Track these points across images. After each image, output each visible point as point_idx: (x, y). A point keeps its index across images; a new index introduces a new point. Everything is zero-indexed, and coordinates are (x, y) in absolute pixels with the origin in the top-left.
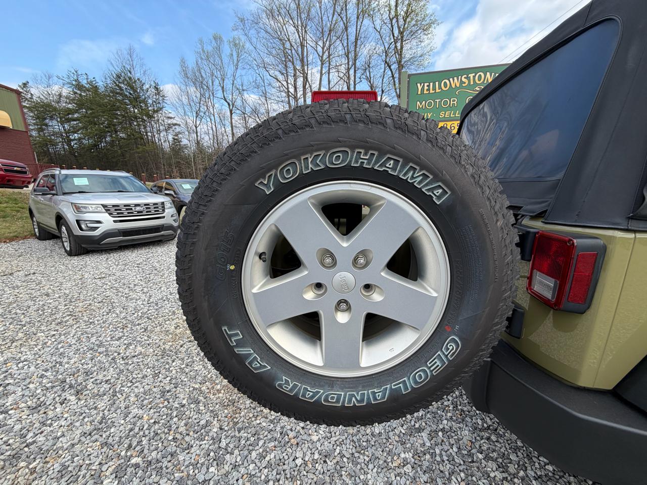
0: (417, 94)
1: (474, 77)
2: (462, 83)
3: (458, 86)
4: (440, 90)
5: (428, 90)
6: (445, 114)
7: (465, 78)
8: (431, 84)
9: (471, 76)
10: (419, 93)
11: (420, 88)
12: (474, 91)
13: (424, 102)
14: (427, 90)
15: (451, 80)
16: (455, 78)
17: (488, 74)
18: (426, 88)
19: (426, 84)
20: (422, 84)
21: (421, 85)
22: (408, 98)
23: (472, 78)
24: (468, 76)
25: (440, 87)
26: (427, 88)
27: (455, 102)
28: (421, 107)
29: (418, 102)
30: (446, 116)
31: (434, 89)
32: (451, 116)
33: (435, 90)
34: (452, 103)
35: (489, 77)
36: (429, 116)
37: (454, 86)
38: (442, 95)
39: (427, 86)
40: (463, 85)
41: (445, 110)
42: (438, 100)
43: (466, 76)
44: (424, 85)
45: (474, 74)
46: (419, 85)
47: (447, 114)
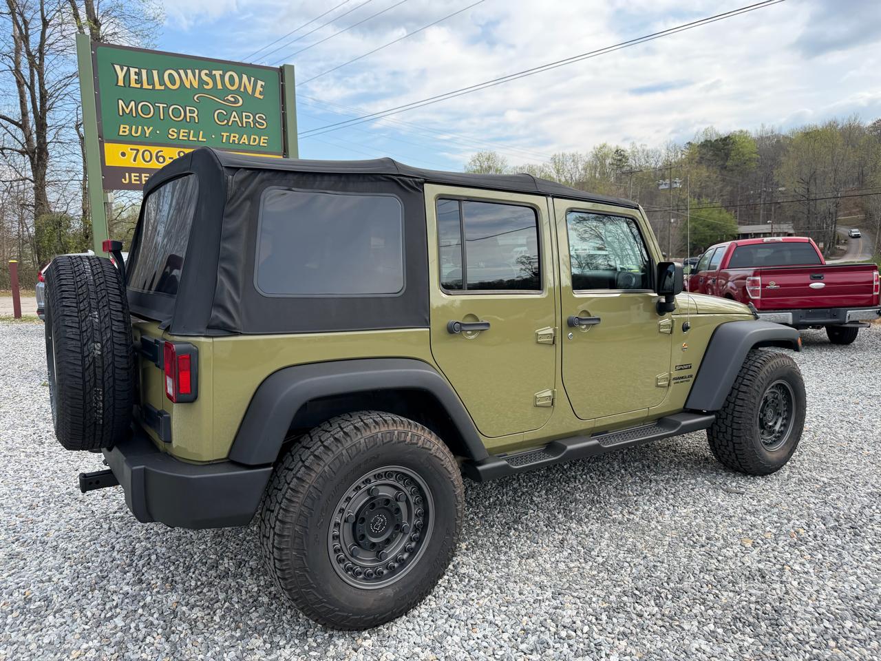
0: (117, 85)
1: (222, 77)
2: (201, 82)
3: (196, 85)
4: (163, 88)
5: (139, 81)
6: (178, 134)
7: (206, 74)
8: (144, 72)
9: (217, 73)
10: (121, 83)
11: (121, 75)
12: (224, 101)
13: (133, 103)
14: (137, 81)
15: (182, 72)
16: (189, 72)
17: (245, 77)
18: (133, 77)
19: (133, 70)
20: (125, 68)
21: (122, 70)
22: (97, 87)
23: (218, 78)
24: (211, 72)
25: (162, 82)
26: (137, 77)
27: (195, 115)
28: (127, 111)
29: (120, 102)
30: (181, 138)
31: (150, 81)
32: (191, 138)
33: (153, 84)
34: (188, 114)
35: (247, 83)
36: (148, 132)
37: (188, 86)
38: (168, 96)
39: (136, 73)
40: (206, 87)
41: (179, 125)
42: (161, 106)
43: (207, 72)
44: (128, 70)
45: (221, 72)
46: (118, 68)
47: (181, 134)
